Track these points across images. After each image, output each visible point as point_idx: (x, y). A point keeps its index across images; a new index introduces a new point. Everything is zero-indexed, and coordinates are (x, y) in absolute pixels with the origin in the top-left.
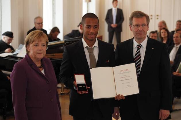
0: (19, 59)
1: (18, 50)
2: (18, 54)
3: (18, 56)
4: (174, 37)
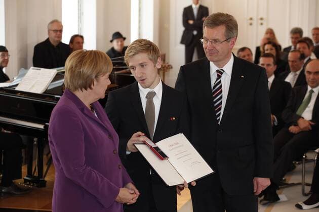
0: (19, 94)
1: (17, 79)
2: (19, 86)
3: (17, 89)
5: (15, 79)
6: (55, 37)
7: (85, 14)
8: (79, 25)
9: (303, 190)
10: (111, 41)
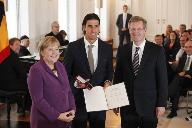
0: (36, 61)
2: (36, 57)
3: (35, 59)
4: (181, 41)
5: (34, 53)
6: (56, 30)
8: (67, 25)
9: (187, 111)
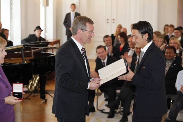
7: (14, 17)
10: (35, 31)
